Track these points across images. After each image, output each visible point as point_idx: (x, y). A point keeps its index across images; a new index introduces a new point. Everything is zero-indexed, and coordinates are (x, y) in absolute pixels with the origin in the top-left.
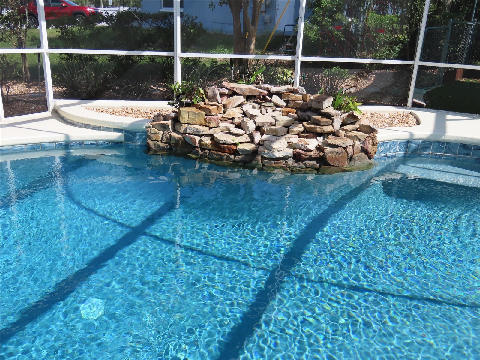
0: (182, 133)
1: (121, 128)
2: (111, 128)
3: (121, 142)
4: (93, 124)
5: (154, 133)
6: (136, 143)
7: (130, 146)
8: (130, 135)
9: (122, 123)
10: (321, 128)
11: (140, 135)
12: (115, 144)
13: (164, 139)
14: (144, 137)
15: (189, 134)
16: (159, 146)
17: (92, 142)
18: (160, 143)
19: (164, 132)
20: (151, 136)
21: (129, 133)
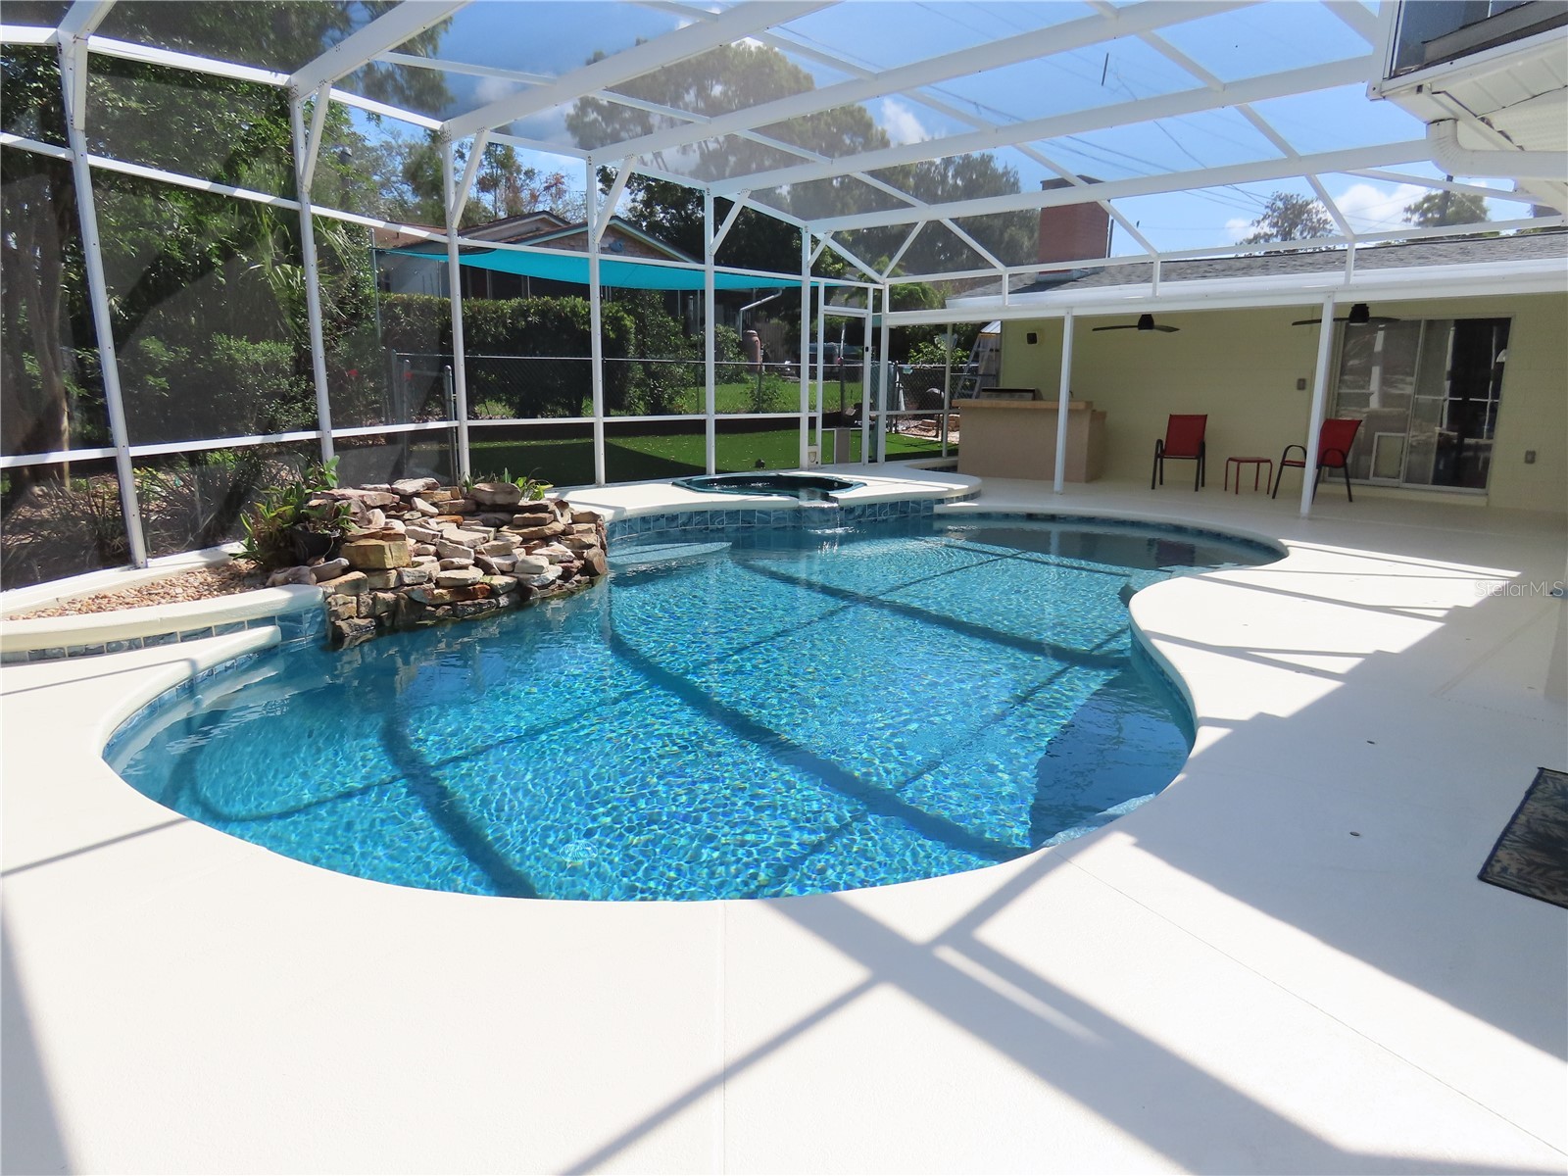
0: (392, 589)
1: (269, 615)
2: (243, 622)
3: (275, 647)
4: (179, 629)
5: (344, 604)
6: (305, 639)
7: (292, 648)
8: (292, 624)
9: (272, 603)
10: (549, 529)
11: (312, 617)
12: (264, 655)
13: (363, 609)
14: (319, 619)
15: (408, 585)
16: (358, 628)
17: (228, 664)
18: (356, 621)
19: (357, 596)
20: (340, 610)
21: (290, 621)
